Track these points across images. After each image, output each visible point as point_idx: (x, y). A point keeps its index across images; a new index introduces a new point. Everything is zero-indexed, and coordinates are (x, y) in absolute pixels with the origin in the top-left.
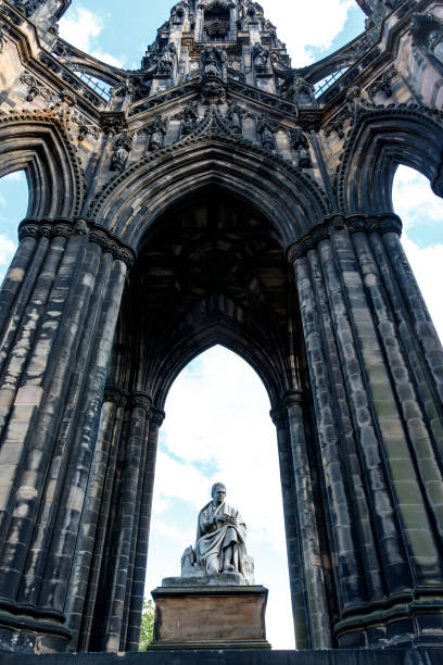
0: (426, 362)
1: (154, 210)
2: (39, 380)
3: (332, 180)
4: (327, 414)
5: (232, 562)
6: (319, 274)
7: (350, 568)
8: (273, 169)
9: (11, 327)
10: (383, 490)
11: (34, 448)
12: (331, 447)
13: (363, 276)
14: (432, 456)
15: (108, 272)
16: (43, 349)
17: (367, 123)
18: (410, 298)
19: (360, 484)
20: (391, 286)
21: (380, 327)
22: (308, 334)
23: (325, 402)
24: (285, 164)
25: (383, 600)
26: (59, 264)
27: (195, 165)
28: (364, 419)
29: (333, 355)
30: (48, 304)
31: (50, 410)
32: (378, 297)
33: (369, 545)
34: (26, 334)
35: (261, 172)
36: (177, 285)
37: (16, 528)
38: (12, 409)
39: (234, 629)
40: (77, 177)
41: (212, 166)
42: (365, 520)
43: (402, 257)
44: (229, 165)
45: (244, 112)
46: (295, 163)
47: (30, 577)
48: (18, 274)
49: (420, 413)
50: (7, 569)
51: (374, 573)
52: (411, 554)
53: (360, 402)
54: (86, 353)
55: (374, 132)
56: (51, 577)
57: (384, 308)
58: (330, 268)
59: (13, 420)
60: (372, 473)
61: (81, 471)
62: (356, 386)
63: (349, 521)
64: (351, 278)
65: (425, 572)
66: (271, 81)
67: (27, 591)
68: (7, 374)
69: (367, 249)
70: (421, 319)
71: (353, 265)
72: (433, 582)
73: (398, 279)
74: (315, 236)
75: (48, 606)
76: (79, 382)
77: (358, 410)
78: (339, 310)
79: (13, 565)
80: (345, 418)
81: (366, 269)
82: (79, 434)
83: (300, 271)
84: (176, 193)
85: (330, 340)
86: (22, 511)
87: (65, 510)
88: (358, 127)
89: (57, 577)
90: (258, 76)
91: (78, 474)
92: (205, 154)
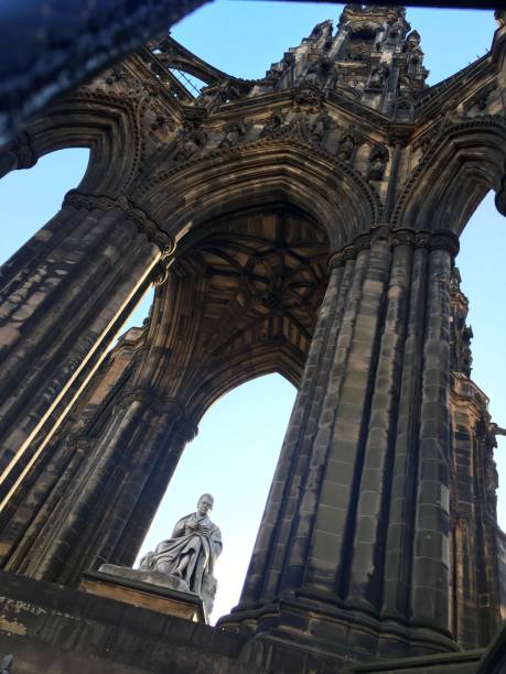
0: (421, 379)
1: (208, 206)
2: (20, 324)
4: (299, 415)
6: (347, 283)
7: (255, 566)
8: (341, 179)
9: (17, 277)
10: (314, 491)
12: (289, 446)
13: (387, 287)
14: (381, 467)
15: (134, 250)
16: (36, 300)
17: (452, 137)
18: (431, 315)
19: (299, 484)
20: (415, 300)
21: (382, 337)
22: (315, 338)
24: (354, 175)
26: (87, 232)
27: (264, 169)
28: (326, 421)
30: (59, 263)
31: (21, 354)
32: (394, 308)
33: (281, 544)
34: (28, 285)
35: (328, 182)
41: (283, 172)
42: (288, 521)
44: (299, 172)
45: (333, 122)
48: (47, 236)
49: (387, 424)
52: (310, 555)
53: (329, 405)
54: (81, 315)
55: (457, 147)
57: (396, 319)
58: (357, 277)
60: (311, 473)
61: (32, 417)
62: (332, 389)
63: (275, 520)
64: (373, 287)
65: (317, 576)
69: (404, 261)
70: (434, 337)
71: (381, 275)
72: (321, 587)
74: (357, 246)
76: (64, 338)
77: (324, 410)
78: (349, 317)
80: (312, 420)
81: (394, 281)
82: (45, 385)
83: (333, 280)
84: (238, 193)
85: (331, 345)
90: (368, 92)
91: (29, 419)
92: (278, 159)
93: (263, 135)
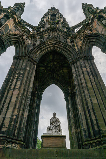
0: (101, 87)
1: (42, 55)
2: (18, 89)
3: (79, 49)
4: (80, 98)
5: (58, 130)
6: (77, 68)
7: (86, 131)
8: (67, 47)
9: (12, 78)
10: (93, 114)
11: (17, 104)
12: (81, 104)
13: (87, 69)
14: (104, 107)
15: (32, 67)
16: (19, 83)
18: (97, 73)
19: (88, 112)
21: (91, 79)
22: (75, 81)
23: (79, 95)
24: (69, 46)
25: (94, 138)
26: (22, 65)
27: (50, 46)
28: (88, 99)
29: (81, 85)
30: (20, 73)
31: (20, 95)
32: (90, 73)
33: (90, 126)
34: (15, 79)
35: (64, 47)
36: (45, 71)
37: (13, 121)
38: (12, 95)
39: (59, 144)
40: (26, 47)
41: (54, 46)
42: (89, 121)
43: (95, 65)
44: (57, 46)
45: (60, 35)
46: (71, 46)
47: (16, 132)
48: (13, 67)
49: (101, 98)
50: (11, 130)
51: (92, 132)
52: (100, 128)
53: (87, 95)
54: (28, 84)
55: (88, 39)
56: (20, 132)
57: (92, 76)
58: (79, 67)
59: (12, 97)
60: (91, 110)
61: (27, 109)
62: (86, 92)
63: (85, 121)
64: (84, 69)
65: (104, 132)
66: (66, 29)
67: (15, 135)
68: (11, 88)
69: (87, 63)
70: (99, 77)
71: (84, 66)
73: (94, 69)
74: (76, 60)
75: (20, 138)
76: (26, 90)
77: (87, 97)
78: (82, 76)
79: (12, 129)
80: (84, 98)
81: (87, 67)
82: (26, 101)
83: (73, 68)
84: (46, 51)
85: (80, 82)
86: (15, 117)
87: (23, 117)
88: (85, 38)
89: (22, 132)
90: (63, 28)
91: (26, 109)
92: (52, 43)
93: (48, 39)
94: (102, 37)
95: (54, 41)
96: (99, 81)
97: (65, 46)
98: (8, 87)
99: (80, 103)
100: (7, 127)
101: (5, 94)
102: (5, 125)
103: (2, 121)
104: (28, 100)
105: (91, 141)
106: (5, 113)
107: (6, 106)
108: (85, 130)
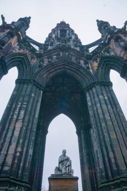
0: (120, 119)
1: (50, 78)
2: (21, 120)
3: (95, 72)
4: (96, 132)
5: (68, 170)
6: (92, 96)
7: (103, 171)
8: (80, 69)
9: (14, 106)
10: (111, 151)
11: (21, 138)
12: (97, 140)
13: (104, 97)
15: (38, 93)
16: (22, 112)
18: (116, 102)
19: (105, 149)
20: (111, 99)
21: (109, 110)
22: (90, 111)
23: (95, 128)
24: (83, 68)
25: (112, 179)
26: (26, 90)
27: (60, 67)
28: (106, 133)
29: (97, 116)
30: (23, 101)
31: (24, 128)
32: (108, 102)
33: (108, 165)
34: (18, 108)
36: (53, 97)
37: (16, 159)
38: (15, 127)
39: (70, 188)
40: (31, 69)
41: (64, 68)
42: (106, 159)
43: (113, 92)
44: (68, 67)
45: (72, 54)
46: (85, 68)
47: (20, 172)
48: (16, 93)
49: (120, 132)
50: (15, 169)
51: (109, 173)
52: (119, 167)
53: (105, 129)
54: (33, 114)
56: (25, 172)
57: (110, 105)
58: (95, 95)
59: (15, 130)
60: (108, 147)
62: (103, 125)
63: (102, 159)
64: (101, 97)
65: (123, 172)
66: (78, 48)
67: (19, 175)
68: (13, 118)
69: (105, 90)
70: (119, 108)
71: (101, 94)
73: (112, 97)
74: (91, 86)
75: (24, 180)
76: (31, 121)
77: (104, 131)
78: (98, 105)
79: (16, 168)
80: (101, 133)
81: (105, 95)
82: (31, 135)
83: (88, 95)
84: (55, 74)
85: (96, 112)
87: (28, 155)
88: (101, 60)
89: (27, 172)
91: (31, 145)
92: (63, 64)
93: (57, 59)
94: (120, 60)
95: (64, 61)
96: (118, 112)
97: (77, 68)
98: (10, 117)
99: (95, 138)
100: (9, 166)
101: (7, 126)
102: (7, 164)
103: (3, 159)
104: (33, 133)
105: (109, 183)
106: (7, 149)
107: (8, 140)
108: (102, 169)
